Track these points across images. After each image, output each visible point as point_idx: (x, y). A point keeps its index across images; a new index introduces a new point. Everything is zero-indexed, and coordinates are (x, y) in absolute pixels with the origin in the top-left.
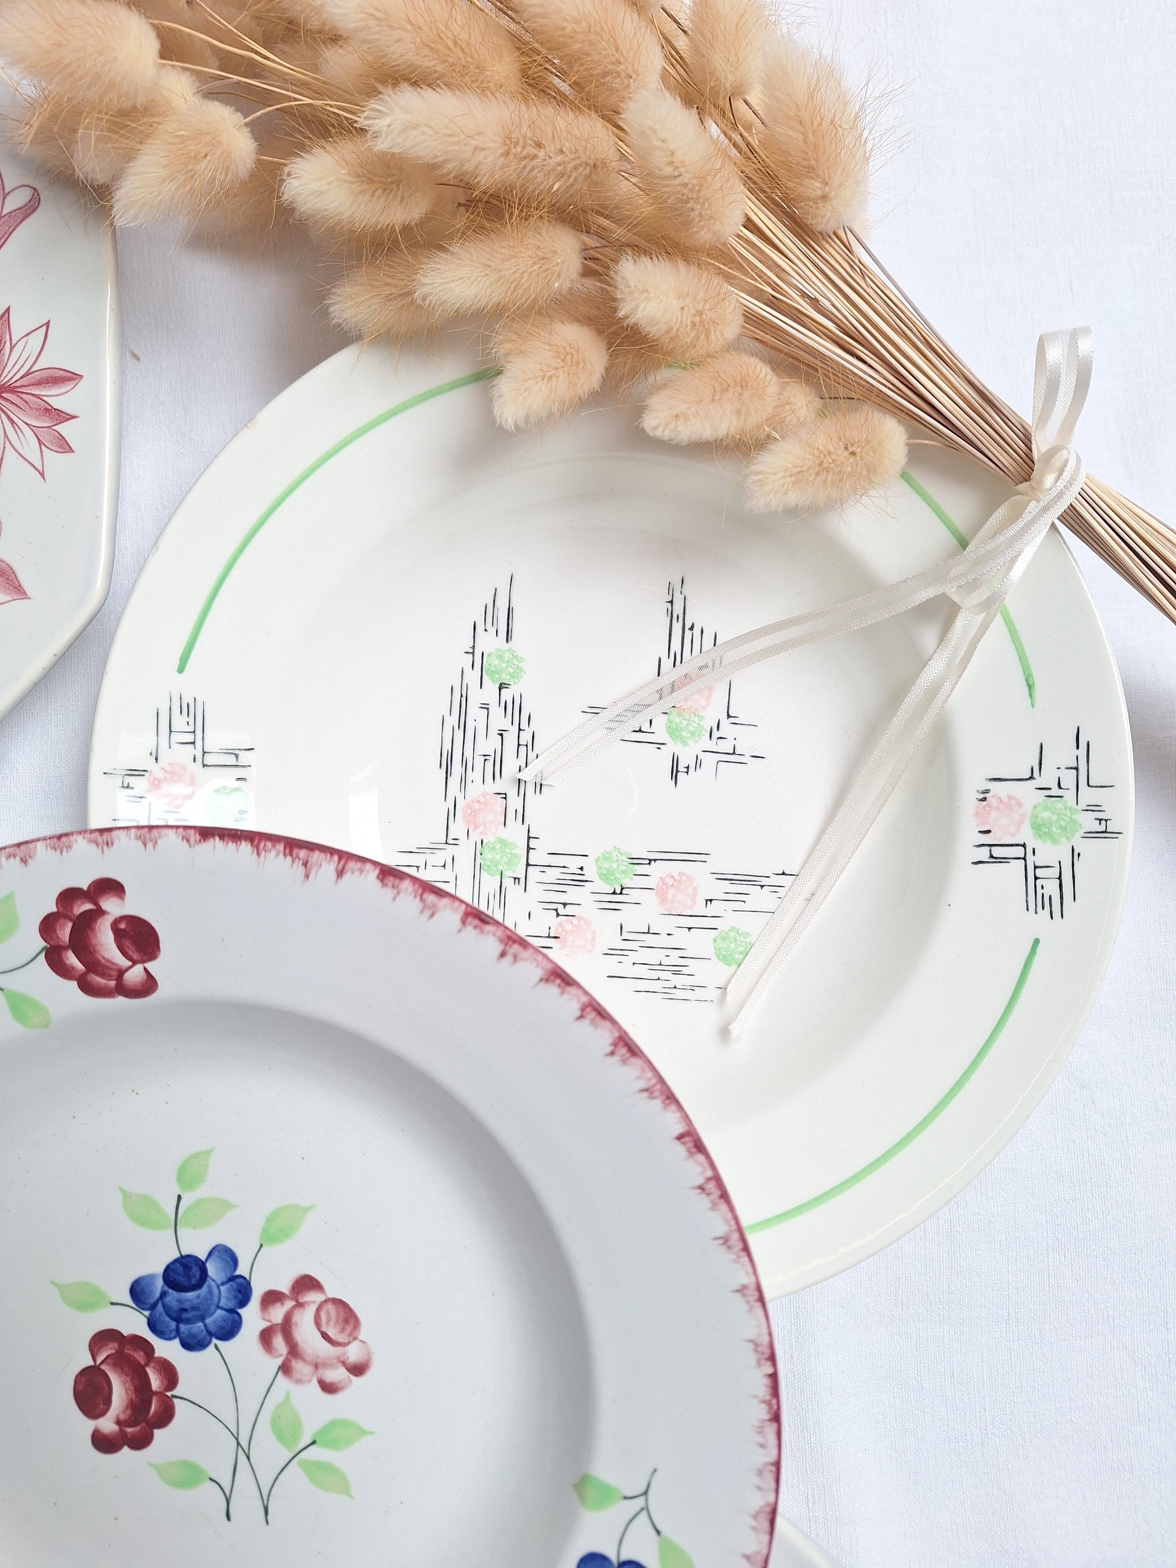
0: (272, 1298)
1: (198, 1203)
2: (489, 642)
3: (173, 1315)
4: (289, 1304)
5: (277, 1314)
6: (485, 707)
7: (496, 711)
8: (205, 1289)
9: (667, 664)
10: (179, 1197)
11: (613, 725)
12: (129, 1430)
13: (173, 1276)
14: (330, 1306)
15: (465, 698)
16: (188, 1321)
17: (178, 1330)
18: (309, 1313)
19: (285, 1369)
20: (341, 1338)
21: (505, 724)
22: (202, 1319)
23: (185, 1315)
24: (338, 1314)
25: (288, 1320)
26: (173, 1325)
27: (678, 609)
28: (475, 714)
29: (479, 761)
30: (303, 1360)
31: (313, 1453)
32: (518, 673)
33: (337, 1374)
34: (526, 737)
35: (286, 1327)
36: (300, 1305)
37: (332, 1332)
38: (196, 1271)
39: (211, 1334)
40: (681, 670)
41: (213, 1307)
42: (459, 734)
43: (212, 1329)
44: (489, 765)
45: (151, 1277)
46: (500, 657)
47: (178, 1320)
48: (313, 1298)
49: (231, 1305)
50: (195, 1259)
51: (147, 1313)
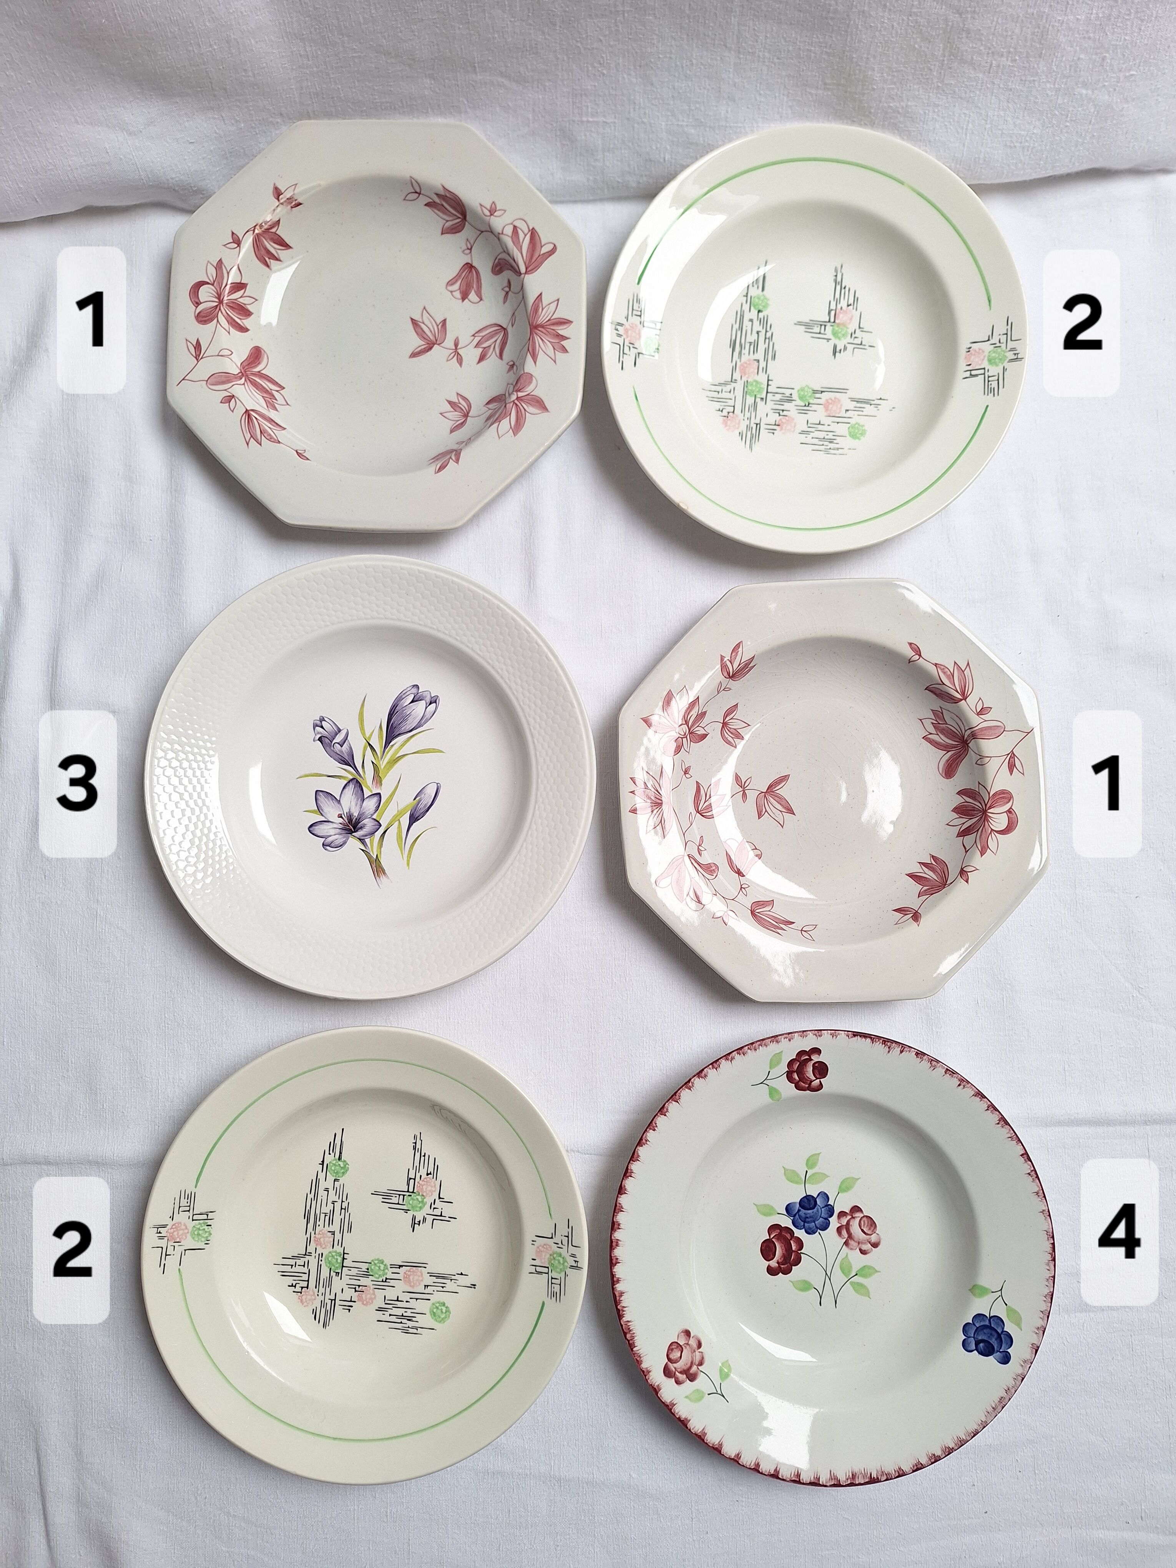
16: (808, 1222)
22: (814, 1221)
23: (807, 1220)
24: (868, 1222)
30: (854, 1240)
36: (853, 1218)
37: (865, 1230)
39: (817, 1228)
43: (818, 1225)
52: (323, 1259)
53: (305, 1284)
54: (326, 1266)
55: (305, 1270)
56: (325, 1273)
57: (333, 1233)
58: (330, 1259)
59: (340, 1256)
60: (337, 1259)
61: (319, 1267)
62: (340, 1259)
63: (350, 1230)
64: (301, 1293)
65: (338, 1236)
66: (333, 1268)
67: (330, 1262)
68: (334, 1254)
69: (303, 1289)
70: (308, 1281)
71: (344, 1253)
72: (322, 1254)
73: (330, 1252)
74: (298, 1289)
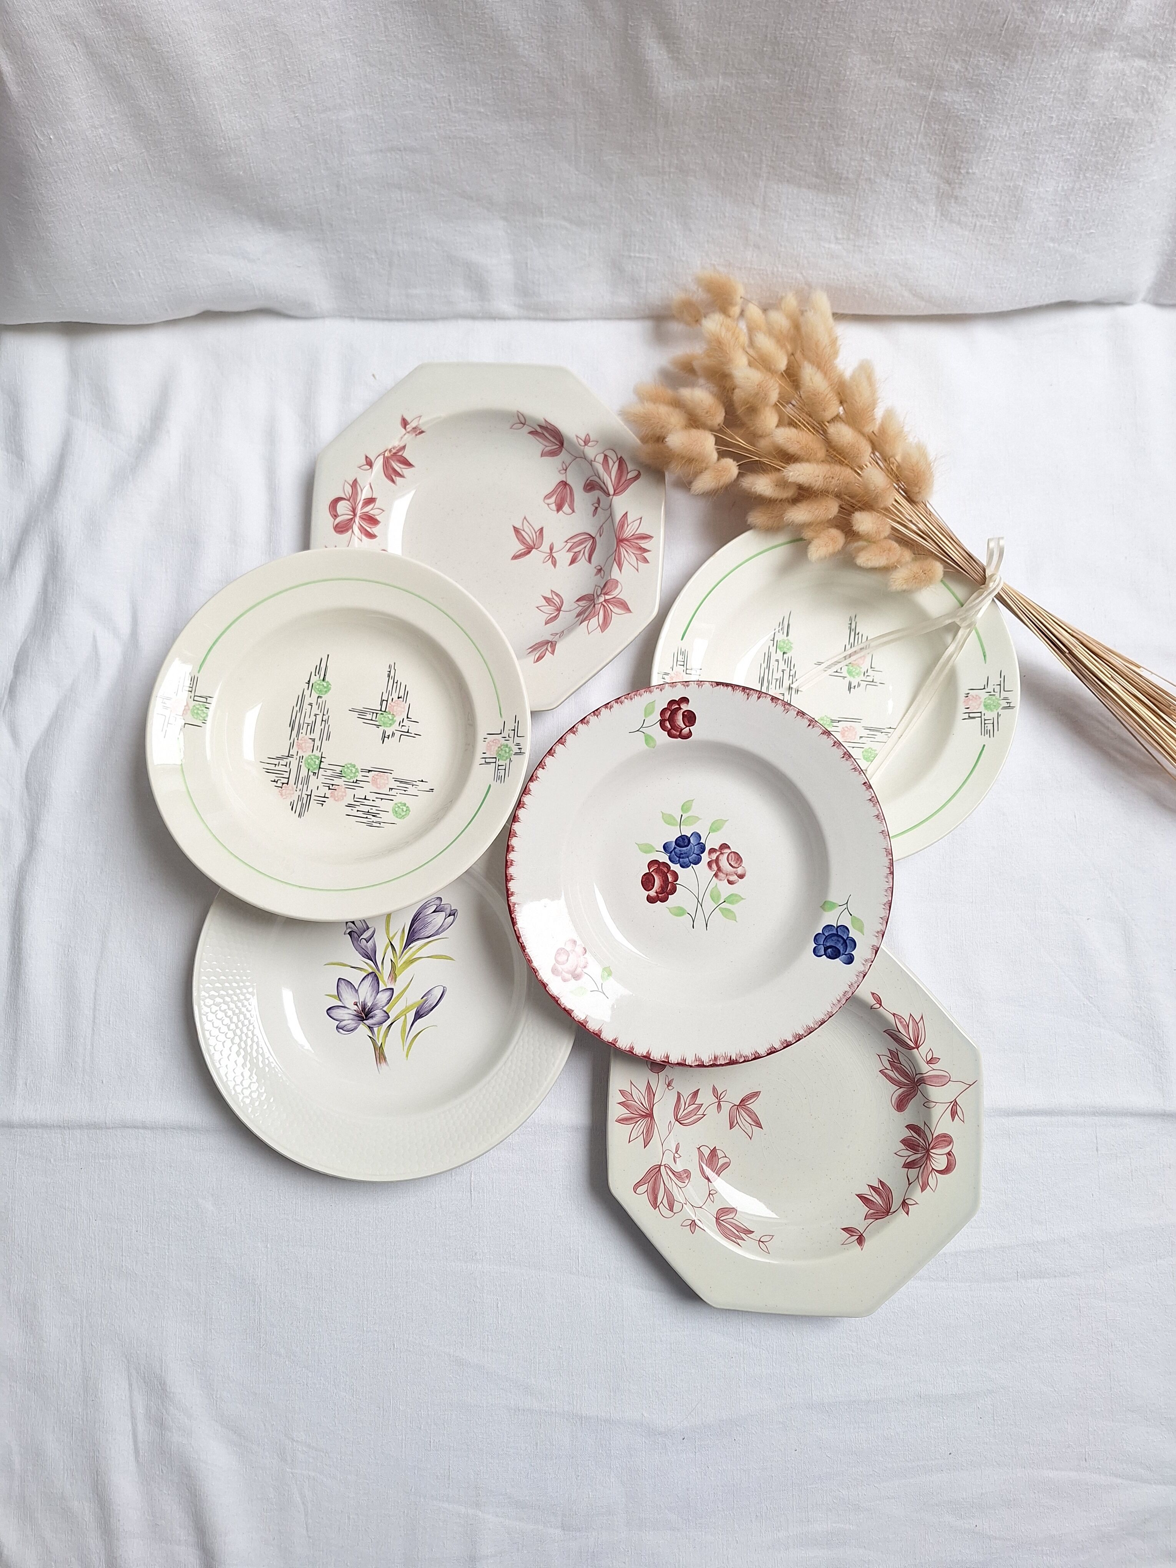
0: (712, 850)
1: (688, 817)
2: (780, 637)
3: (678, 855)
4: (718, 853)
5: (714, 856)
6: (777, 661)
7: (781, 662)
8: (689, 847)
9: (848, 647)
10: (682, 815)
11: (826, 669)
12: (660, 895)
13: (678, 842)
14: (732, 854)
15: (769, 657)
16: (683, 858)
17: (679, 860)
18: (726, 855)
19: (716, 875)
20: (736, 866)
21: (785, 667)
22: (688, 857)
23: (682, 856)
24: (735, 857)
25: (718, 857)
26: (678, 859)
27: (853, 627)
28: (773, 663)
29: (774, 681)
30: (722, 872)
31: (723, 906)
32: (790, 648)
33: (733, 878)
34: (792, 673)
35: (717, 861)
36: (722, 853)
37: (732, 864)
38: (686, 841)
39: (691, 862)
40: (853, 649)
41: (692, 853)
42: (767, 671)
43: (691, 860)
44: (778, 682)
45: (671, 842)
46: (784, 642)
47: (679, 857)
48: (727, 851)
49: (698, 853)
50: (687, 836)
51: (669, 855)
52: (303, 761)
53: (286, 781)
54: (306, 766)
55: (287, 769)
56: (304, 772)
57: (314, 740)
58: (309, 761)
59: (318, 759)
60: (315, 762)
61: (299, 767)
62: (318, 762)
63: (328, 738)
64: (281, 787)
65: (318, 743)
66: (311, 768)
67: (309, 764)
68: (313, 757)
69: (284, 785)
70: (288, 778)
71: (322, 757)
72: (303, 757)
73: (310, 756)
74: (279, 784)
